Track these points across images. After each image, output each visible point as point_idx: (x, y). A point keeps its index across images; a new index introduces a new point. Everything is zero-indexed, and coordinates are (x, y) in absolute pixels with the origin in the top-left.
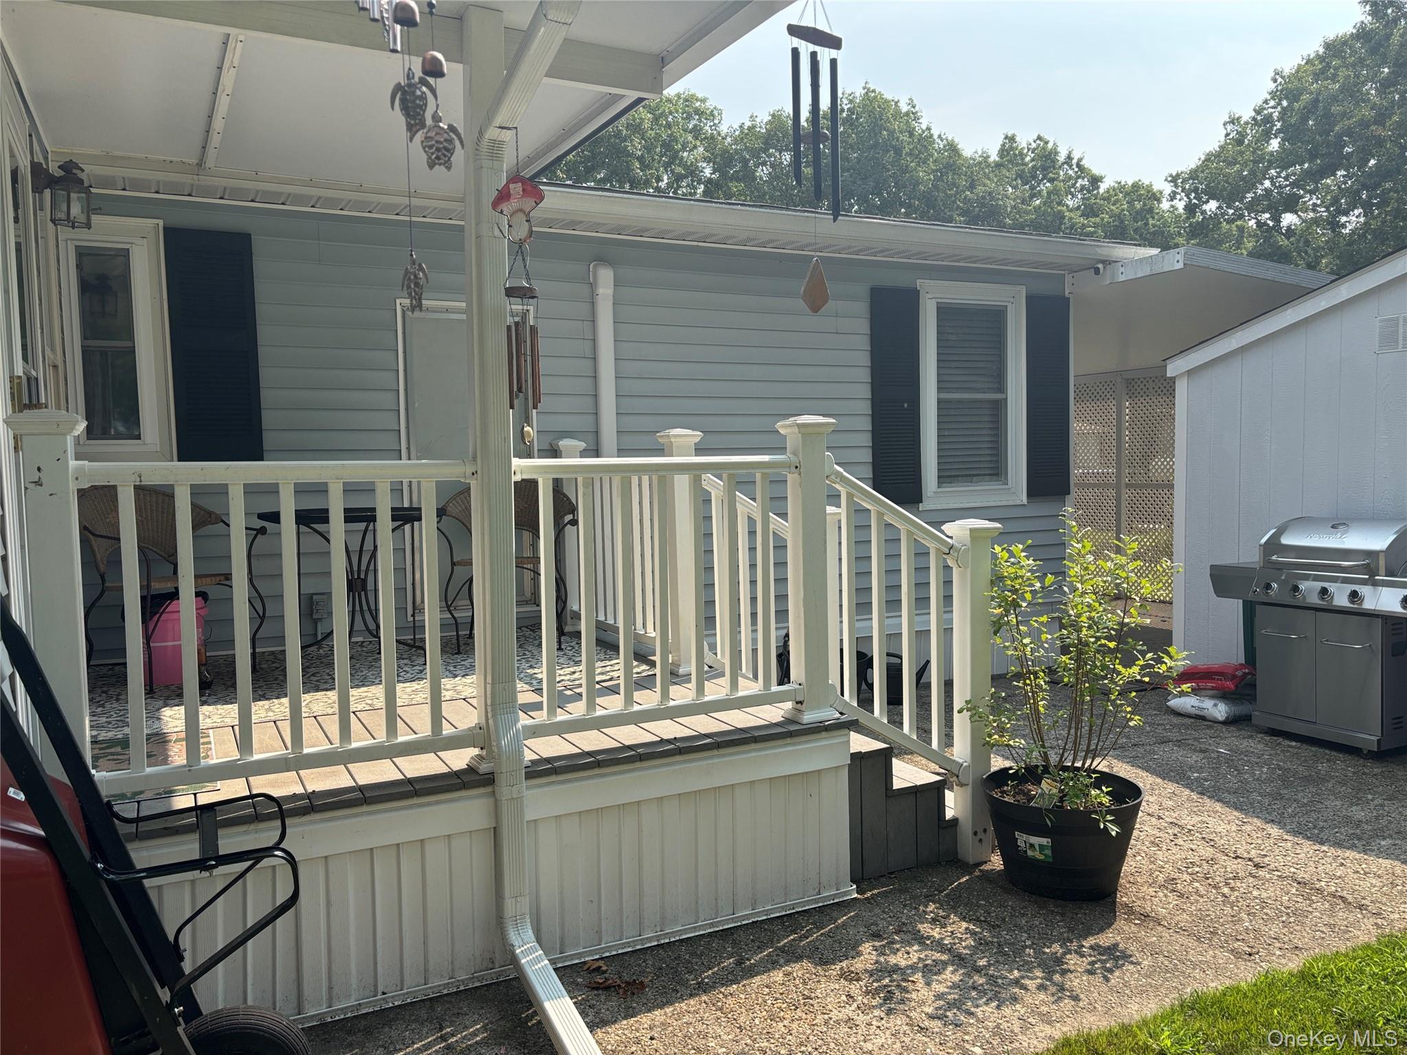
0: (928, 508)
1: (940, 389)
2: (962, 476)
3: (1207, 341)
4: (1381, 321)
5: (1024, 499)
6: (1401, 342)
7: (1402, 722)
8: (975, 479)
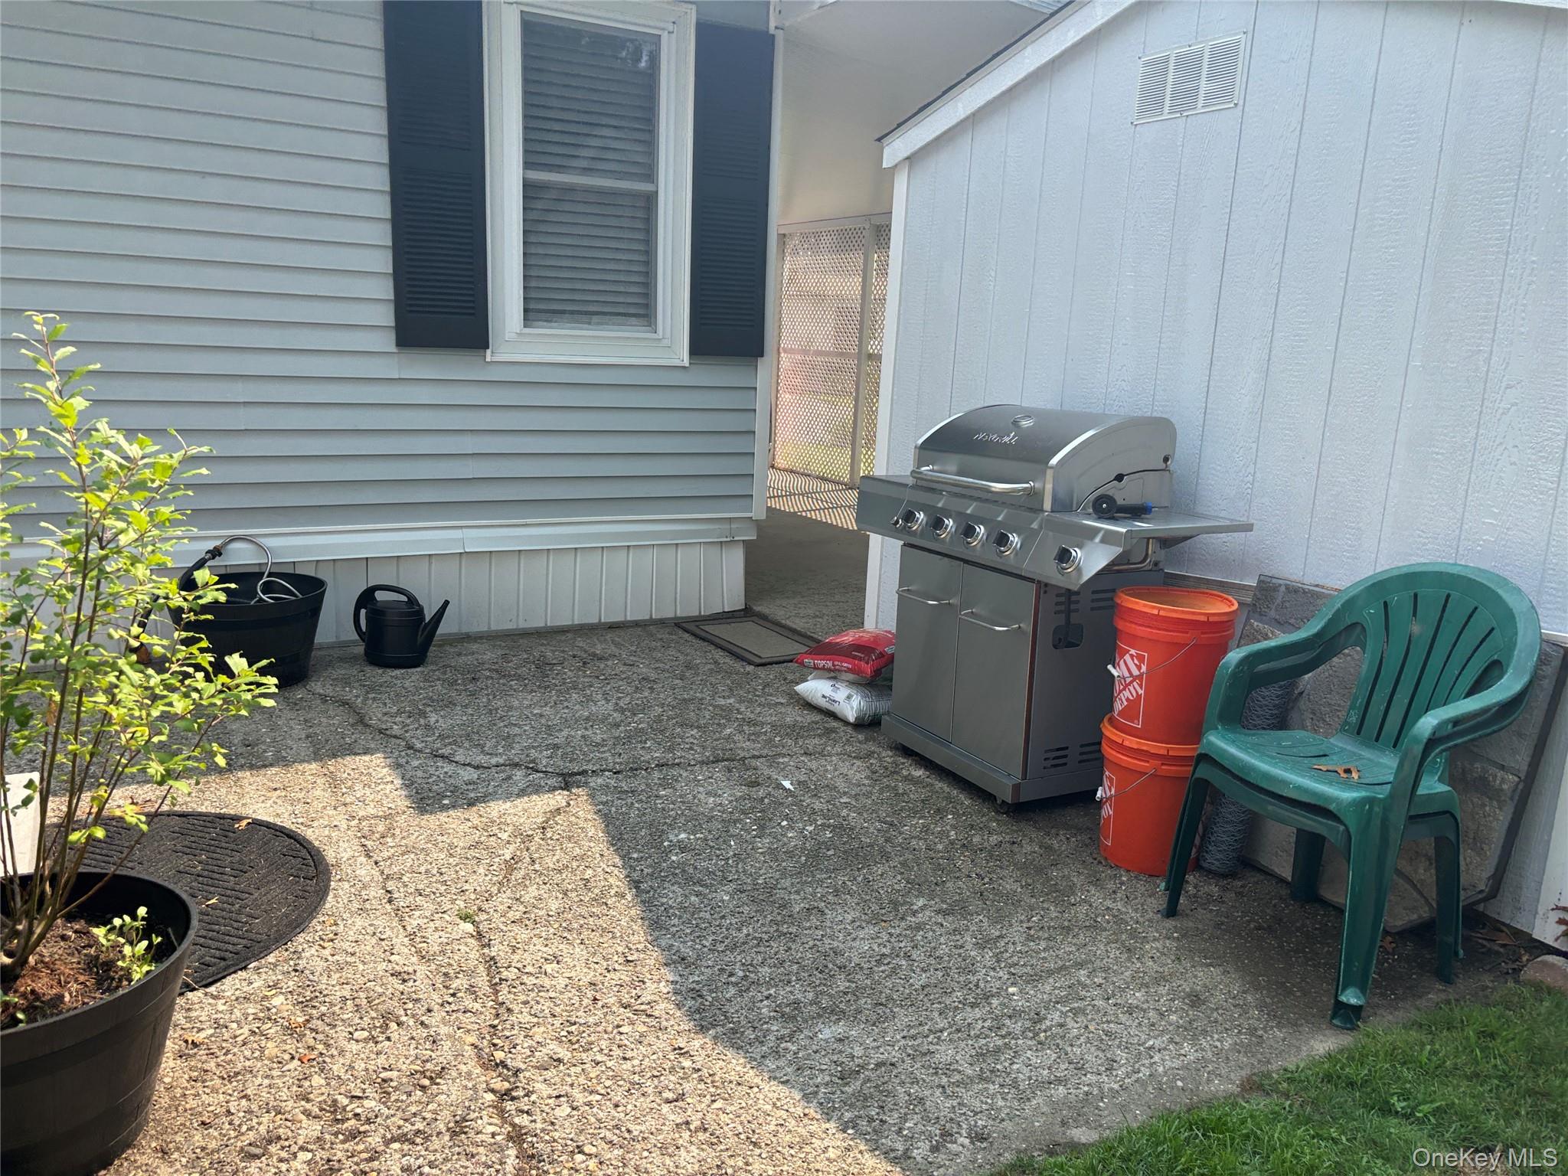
0: (496, 359)
1: (529, 163)
2: (572, 312)
3: (929, 104)
4: (1147, 64)
5: (683, 356)
6: (1167, 103)
7: (1065, 756)
8: (595, 319)
